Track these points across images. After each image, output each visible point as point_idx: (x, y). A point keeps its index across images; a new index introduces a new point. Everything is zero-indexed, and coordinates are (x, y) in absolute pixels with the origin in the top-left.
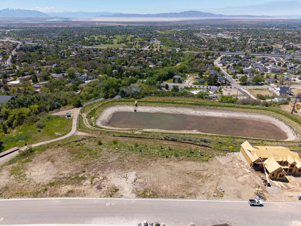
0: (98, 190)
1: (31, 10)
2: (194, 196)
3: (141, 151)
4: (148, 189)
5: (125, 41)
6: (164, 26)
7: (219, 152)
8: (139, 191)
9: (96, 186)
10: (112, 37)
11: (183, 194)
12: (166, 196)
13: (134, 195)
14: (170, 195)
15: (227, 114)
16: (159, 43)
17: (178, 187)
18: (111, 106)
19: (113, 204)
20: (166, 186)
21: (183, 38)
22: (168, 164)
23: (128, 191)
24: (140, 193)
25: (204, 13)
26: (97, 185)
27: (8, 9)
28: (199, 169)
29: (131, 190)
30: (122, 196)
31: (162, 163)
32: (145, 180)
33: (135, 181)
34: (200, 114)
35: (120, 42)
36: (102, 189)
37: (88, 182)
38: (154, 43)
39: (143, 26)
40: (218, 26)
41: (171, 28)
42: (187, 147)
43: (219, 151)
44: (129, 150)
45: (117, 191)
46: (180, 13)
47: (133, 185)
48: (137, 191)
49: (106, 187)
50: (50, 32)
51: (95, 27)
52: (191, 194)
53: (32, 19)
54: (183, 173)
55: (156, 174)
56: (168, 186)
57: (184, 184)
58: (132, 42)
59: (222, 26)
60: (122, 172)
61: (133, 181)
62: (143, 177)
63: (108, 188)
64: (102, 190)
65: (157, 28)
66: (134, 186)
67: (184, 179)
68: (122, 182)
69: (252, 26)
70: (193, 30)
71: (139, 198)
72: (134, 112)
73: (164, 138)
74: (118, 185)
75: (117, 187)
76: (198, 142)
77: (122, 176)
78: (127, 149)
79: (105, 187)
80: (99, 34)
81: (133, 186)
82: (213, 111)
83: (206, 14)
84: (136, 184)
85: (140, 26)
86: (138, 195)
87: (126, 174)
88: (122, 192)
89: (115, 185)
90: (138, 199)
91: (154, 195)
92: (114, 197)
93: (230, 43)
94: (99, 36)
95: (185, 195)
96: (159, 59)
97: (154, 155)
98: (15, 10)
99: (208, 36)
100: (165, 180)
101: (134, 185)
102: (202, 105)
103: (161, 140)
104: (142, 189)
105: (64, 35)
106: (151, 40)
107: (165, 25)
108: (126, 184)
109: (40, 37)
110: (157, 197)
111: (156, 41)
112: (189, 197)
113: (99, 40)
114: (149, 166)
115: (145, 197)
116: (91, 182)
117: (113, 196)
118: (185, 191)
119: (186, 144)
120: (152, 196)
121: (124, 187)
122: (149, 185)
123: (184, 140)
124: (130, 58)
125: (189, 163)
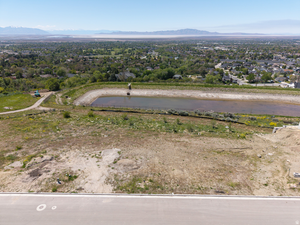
0: (31, 179)
1: (33, 28)
2: (247, 188)
3: (131, 124)
4: (141, 175)
5: (123, 52)
6: (161, 42)
7: (257, 130)
8: (122, 180)
9: (31, 170)
10: (110, 49)
11: (221, 185)
12: (182, 190)
13: (110, 188)
14: (191, 188)
15: (248, 96)
16: (157, 54)
17: (205, 172)
18: (97, 89)
19: (54, 208)
20: (181, 172)
21: (180, 50)
22: (179, 140)
23: (98, 179)
24: (124, 184)
25: (200, 31)
26: (33, 169)
27: (10, 27)
28: (236, 147)
29: (104, 177)
30: (81, 189)
31: (169, 139)
32: (136, 161)
33: (115, 162)
34: (213, 97)
35: (118, 53)
36: (40, 175)
37: (18, 164)
38: (152, 54)
39: (141, 42)
40: (215, 42)
41: (168, 43)
42: (206, 122)
43: (256, 128)
44: (113, 123)
45: (73, 180)
46: (177, 31)
47: (110, 168)
48: (117, 180)
49: (52, 172)
50: (49, 46)
51: (94, 42)
52: (238, 185)
53: (33, 36)
54: (209, 151)
55: (158, 152)
56: (185, 171)
57: (217, 168)
58: (130, 53)
59: (218, 42)
60: (93, 149)
61: (113, 161)
62: (133, 156)
63: (54, 174)
64: (39, 178)
65: (155, 43)
66: (112, 171)
67: (215, 160)
68: (88, 164)
69: (247, 41)
70: (191, 44)
71: (120, 193)
72: (127, 95)
73: (168, 112)
74: (77, 169)
75: (74, 172)
76: (221, 117)
77: (90, 155)
78: (109, 122)
79: (49, 173)
80: (97, 47)
81: (109, 170)
82: (230, 93)
83: (202, 32)
84: (116, 167)
85: (138, 42)
86: (118, 188)
87: (99, 151)
88: (82, 181)
89: (72, 169)
90: (118, 196)
91: (155, 188)
92: (61, 192)
93: (228, 53)
94: (98, 49)
95: (226, 188)
96: (158, 64)
97: (153, 129)
98: (17, 28)
99: (205, 49)
100: (176, 160)
101: (113, 168)
102: (214, 87)
103: (164, 115)
104: (129, 176)
105: (62, 48)
106: (149, 52)
107: (163, 41)
108: (97, 167)
109: (38, 49)
110: (163, 191)
111: (154, 53)
112: (236, 192)
113: (97, 52)
114: (145, 142)
115: (133, 192)
116: (23, 165)
117: (61, 190)
118: (222, 180)
119: (203, 119)
120: (151, 189)
121: (90, 172)
122: (144, 168)
123: (199, 114)
124: (127, 63)
125: (215, 139)
